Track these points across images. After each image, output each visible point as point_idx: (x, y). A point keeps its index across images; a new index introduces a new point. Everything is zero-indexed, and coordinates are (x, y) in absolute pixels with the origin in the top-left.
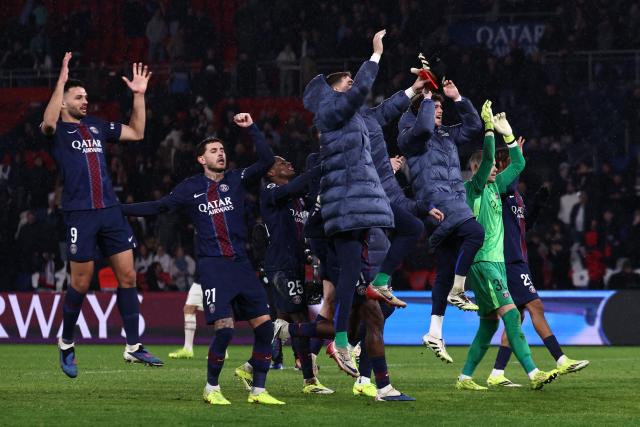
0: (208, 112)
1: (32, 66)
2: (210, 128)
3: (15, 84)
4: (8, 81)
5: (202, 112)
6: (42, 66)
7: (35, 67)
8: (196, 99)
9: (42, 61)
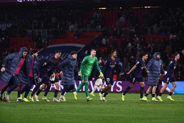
0: (137, 39)
1: (96, 27)
2: (138, 43)
3: (92, 31)
4: (90, 31)
5: (136, 39)
6: (98, 27)
7: (97, 27)
8: (134, 36)
9: (98, 26)
